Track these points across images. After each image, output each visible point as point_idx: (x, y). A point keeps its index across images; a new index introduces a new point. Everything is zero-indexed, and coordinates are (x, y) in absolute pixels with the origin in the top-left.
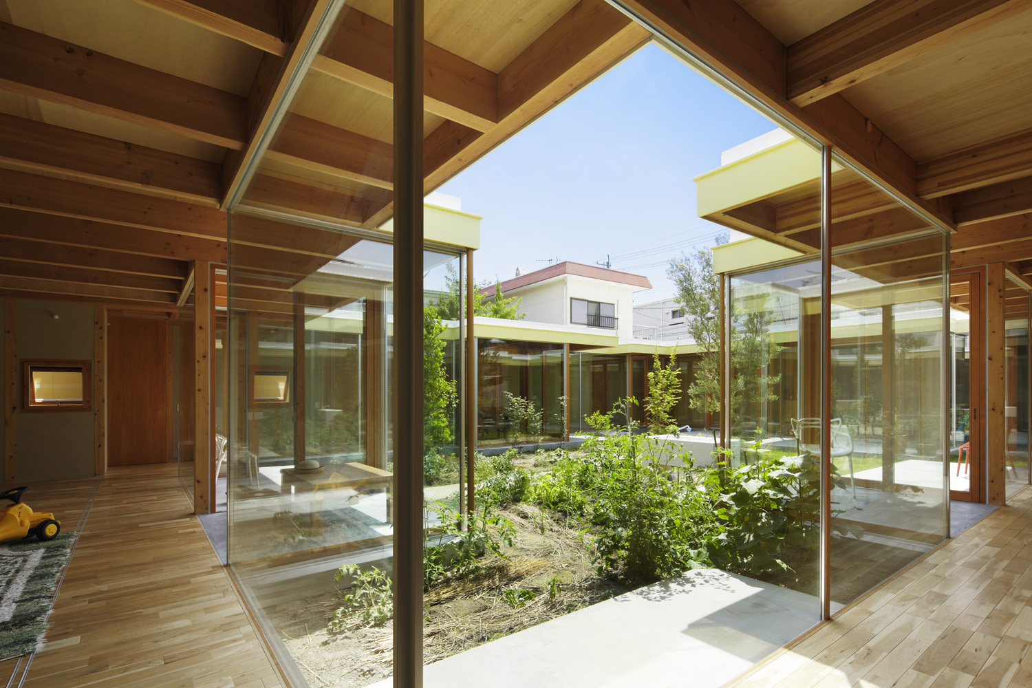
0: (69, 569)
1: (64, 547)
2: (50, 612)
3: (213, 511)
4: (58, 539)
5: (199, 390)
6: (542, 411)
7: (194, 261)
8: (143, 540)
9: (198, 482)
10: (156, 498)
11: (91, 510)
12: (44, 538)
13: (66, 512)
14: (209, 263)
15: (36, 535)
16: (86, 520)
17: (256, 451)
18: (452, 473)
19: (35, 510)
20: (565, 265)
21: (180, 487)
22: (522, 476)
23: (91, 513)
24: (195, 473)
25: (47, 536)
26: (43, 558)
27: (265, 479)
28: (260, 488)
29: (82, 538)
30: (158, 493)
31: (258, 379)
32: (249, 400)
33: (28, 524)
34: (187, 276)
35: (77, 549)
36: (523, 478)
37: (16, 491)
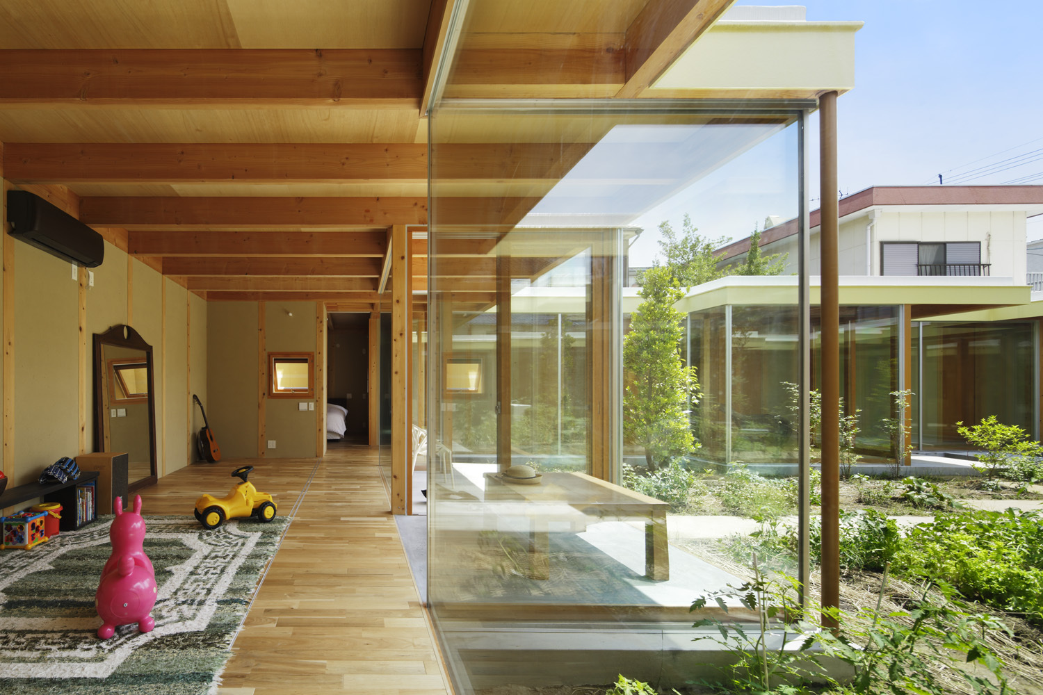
0: (274, 565)
1: (275, 533)
2: (240, 629)
3: (410, 513)
4: (274, 523)
5: (396, 373)
6: (858, 413)
7: (392, 227)
8: (341, 539)
9: (395, 477)
10: (358, 487)
11: (306, 493)
12: (263, 520)
13: (289, 492)
14: (407, 226)
15: (257, 516)
16: (300, 503)
17: (450, 445)
18: (704, 497)
19: (258, 490)
20: (872, 192)
21: (379, 477)
22: (881, 526)
23: (306, 496)
24: (392, 464)
25: (266, 518)
26: (258, 544)
27: (460, 477)
28: (457, 489)
29: (294, 525)
30: (361, 482)
31: (452, 368)
32: (442, 390)
33: (252, 505)
34: (385, 253)
35: (286, 538)
36: (885, 530)
37: (244, 470)
